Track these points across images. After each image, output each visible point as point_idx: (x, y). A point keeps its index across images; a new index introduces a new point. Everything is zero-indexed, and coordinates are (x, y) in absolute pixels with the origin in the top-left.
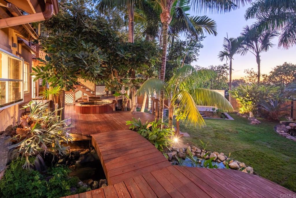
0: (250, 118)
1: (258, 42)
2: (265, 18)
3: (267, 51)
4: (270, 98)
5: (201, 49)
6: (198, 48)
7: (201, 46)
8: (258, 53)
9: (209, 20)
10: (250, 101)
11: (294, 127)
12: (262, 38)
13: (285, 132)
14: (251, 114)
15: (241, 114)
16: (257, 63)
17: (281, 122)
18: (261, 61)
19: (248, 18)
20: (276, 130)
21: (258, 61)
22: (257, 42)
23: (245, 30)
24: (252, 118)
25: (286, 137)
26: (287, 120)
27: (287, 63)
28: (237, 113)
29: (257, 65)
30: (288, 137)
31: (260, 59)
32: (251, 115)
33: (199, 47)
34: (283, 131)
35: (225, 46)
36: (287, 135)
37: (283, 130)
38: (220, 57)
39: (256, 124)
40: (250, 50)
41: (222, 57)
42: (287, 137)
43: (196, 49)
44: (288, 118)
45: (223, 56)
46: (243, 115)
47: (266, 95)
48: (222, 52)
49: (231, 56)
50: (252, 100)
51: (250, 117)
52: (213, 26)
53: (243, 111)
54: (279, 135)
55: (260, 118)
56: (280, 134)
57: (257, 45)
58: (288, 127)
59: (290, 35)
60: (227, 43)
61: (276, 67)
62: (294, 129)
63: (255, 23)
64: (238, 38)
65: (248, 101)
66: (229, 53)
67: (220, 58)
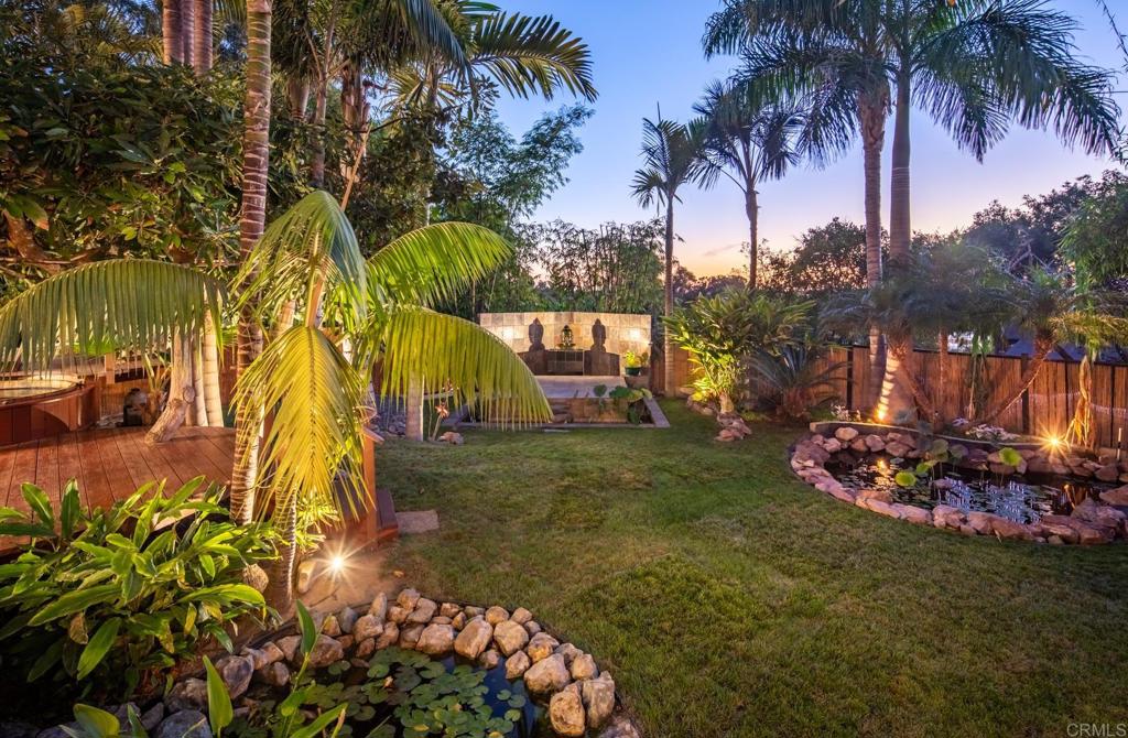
0: (722, 417)
1: (752, 143)
2: (767, 58)
3: (782, 177)
4: (784, 340)
5: (574, 159)
6: (562, 154)
7: (572, 147)
8: (750, 182)
9: (565, 34)
10: (724, 352)
11: (850, 440)
12: (763, 130)
13: (816, 464)
14: (724, 401)
15: (699, 403)
16: (746, 217)
17: (813, 426)
18: (759, 210)
19: (714, 49)
20: (790, 460)
21: (752, 210)
22: (748, 144)
23: (709, 95)
24: (728, 416)
25: (813, 485)
26: (832, 418)
27: (839, 221)
28: (688, 395)
29: (748, 223)
30: (821, 482)
31: (758, 204)
32: (726, 406)
33: (567, 149)
34: (810, 463)
35: (648, 150)
36: (822, 475)
37: (810, 458)
38: (638, 191)
39: (736, 438)
40: (726, 168)
41: (644, 194)
42: (817, 485)
43: (556, 156)
44: (835, 410)
45: (647, 188)
46: (705, 406)
47: (774, 333)
48: (643, 173)
49: (669, 188)
50: (730, 351)
51: (723, 411)
52: (583, 63)
53: (704, 392)
54: (795, 479)
55: (751, 417)
56: (800, 473)
57: (747, 154)
58: (833, 444)
59: (832, 119)
60: (655, 141)
61: (807, 233)
62: (849, 446)
63: (735, 73)
64: (691, 126)
65: (721, 355)
66: (663, 177)
67: (639, 195)
